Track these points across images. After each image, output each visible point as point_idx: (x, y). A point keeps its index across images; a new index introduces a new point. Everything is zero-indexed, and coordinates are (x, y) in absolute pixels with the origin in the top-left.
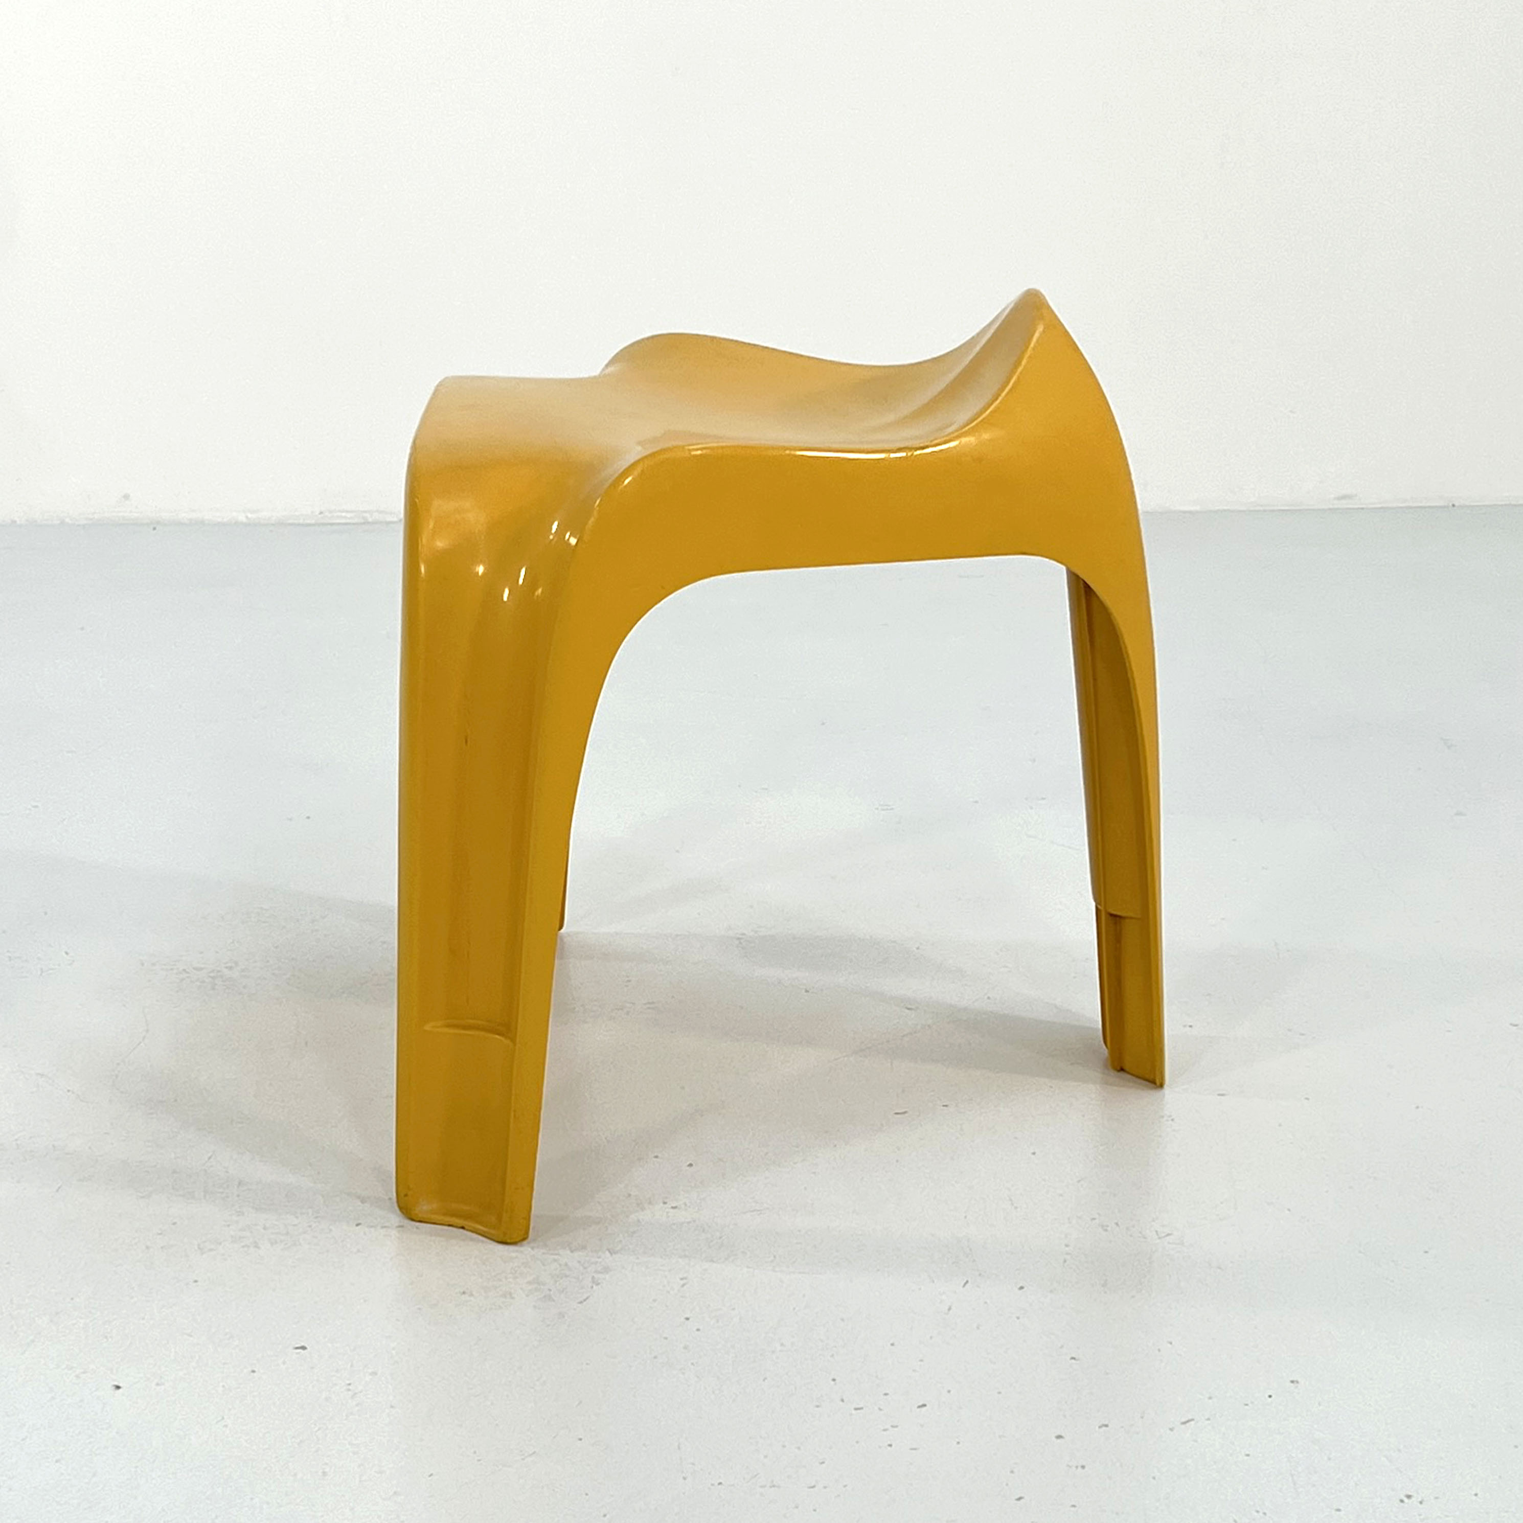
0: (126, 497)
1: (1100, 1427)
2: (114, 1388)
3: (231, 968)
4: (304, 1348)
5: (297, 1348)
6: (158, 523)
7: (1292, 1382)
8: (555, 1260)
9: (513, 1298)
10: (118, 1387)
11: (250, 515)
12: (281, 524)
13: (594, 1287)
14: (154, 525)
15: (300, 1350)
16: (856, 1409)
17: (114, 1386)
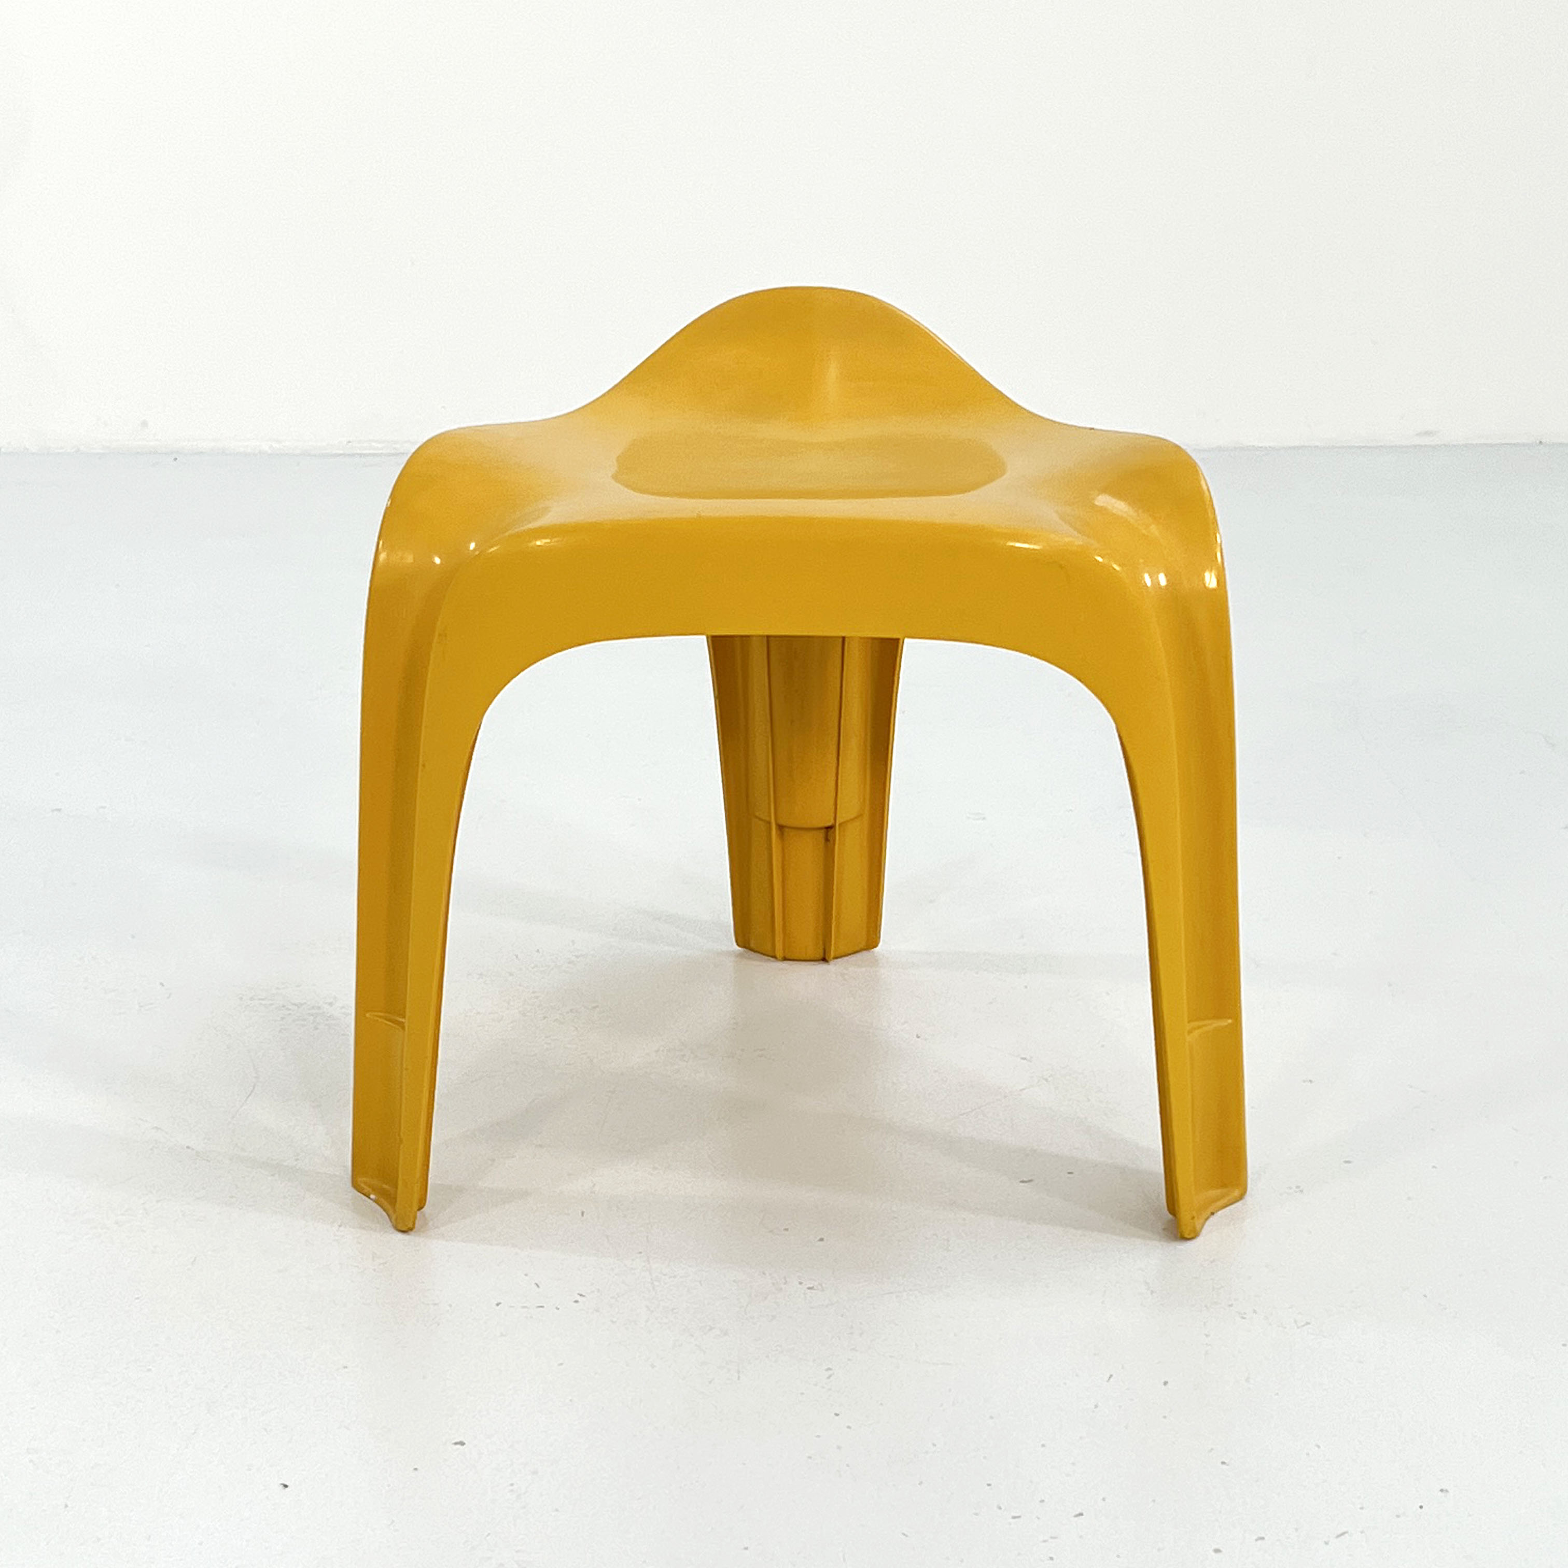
0: (144, 424)
1: (1256, 1540)
2: (281, 1487)
4: (462, 1444)
5: (456, 1444)
6: (178, 453)
7: (1442, 1491)
10: (286, 1486)
11: (275, 446)
12: (307, 454)
14: (175, 456)
15: (458, 1446)
16: (1014, 1518)
17: (282, 1484)
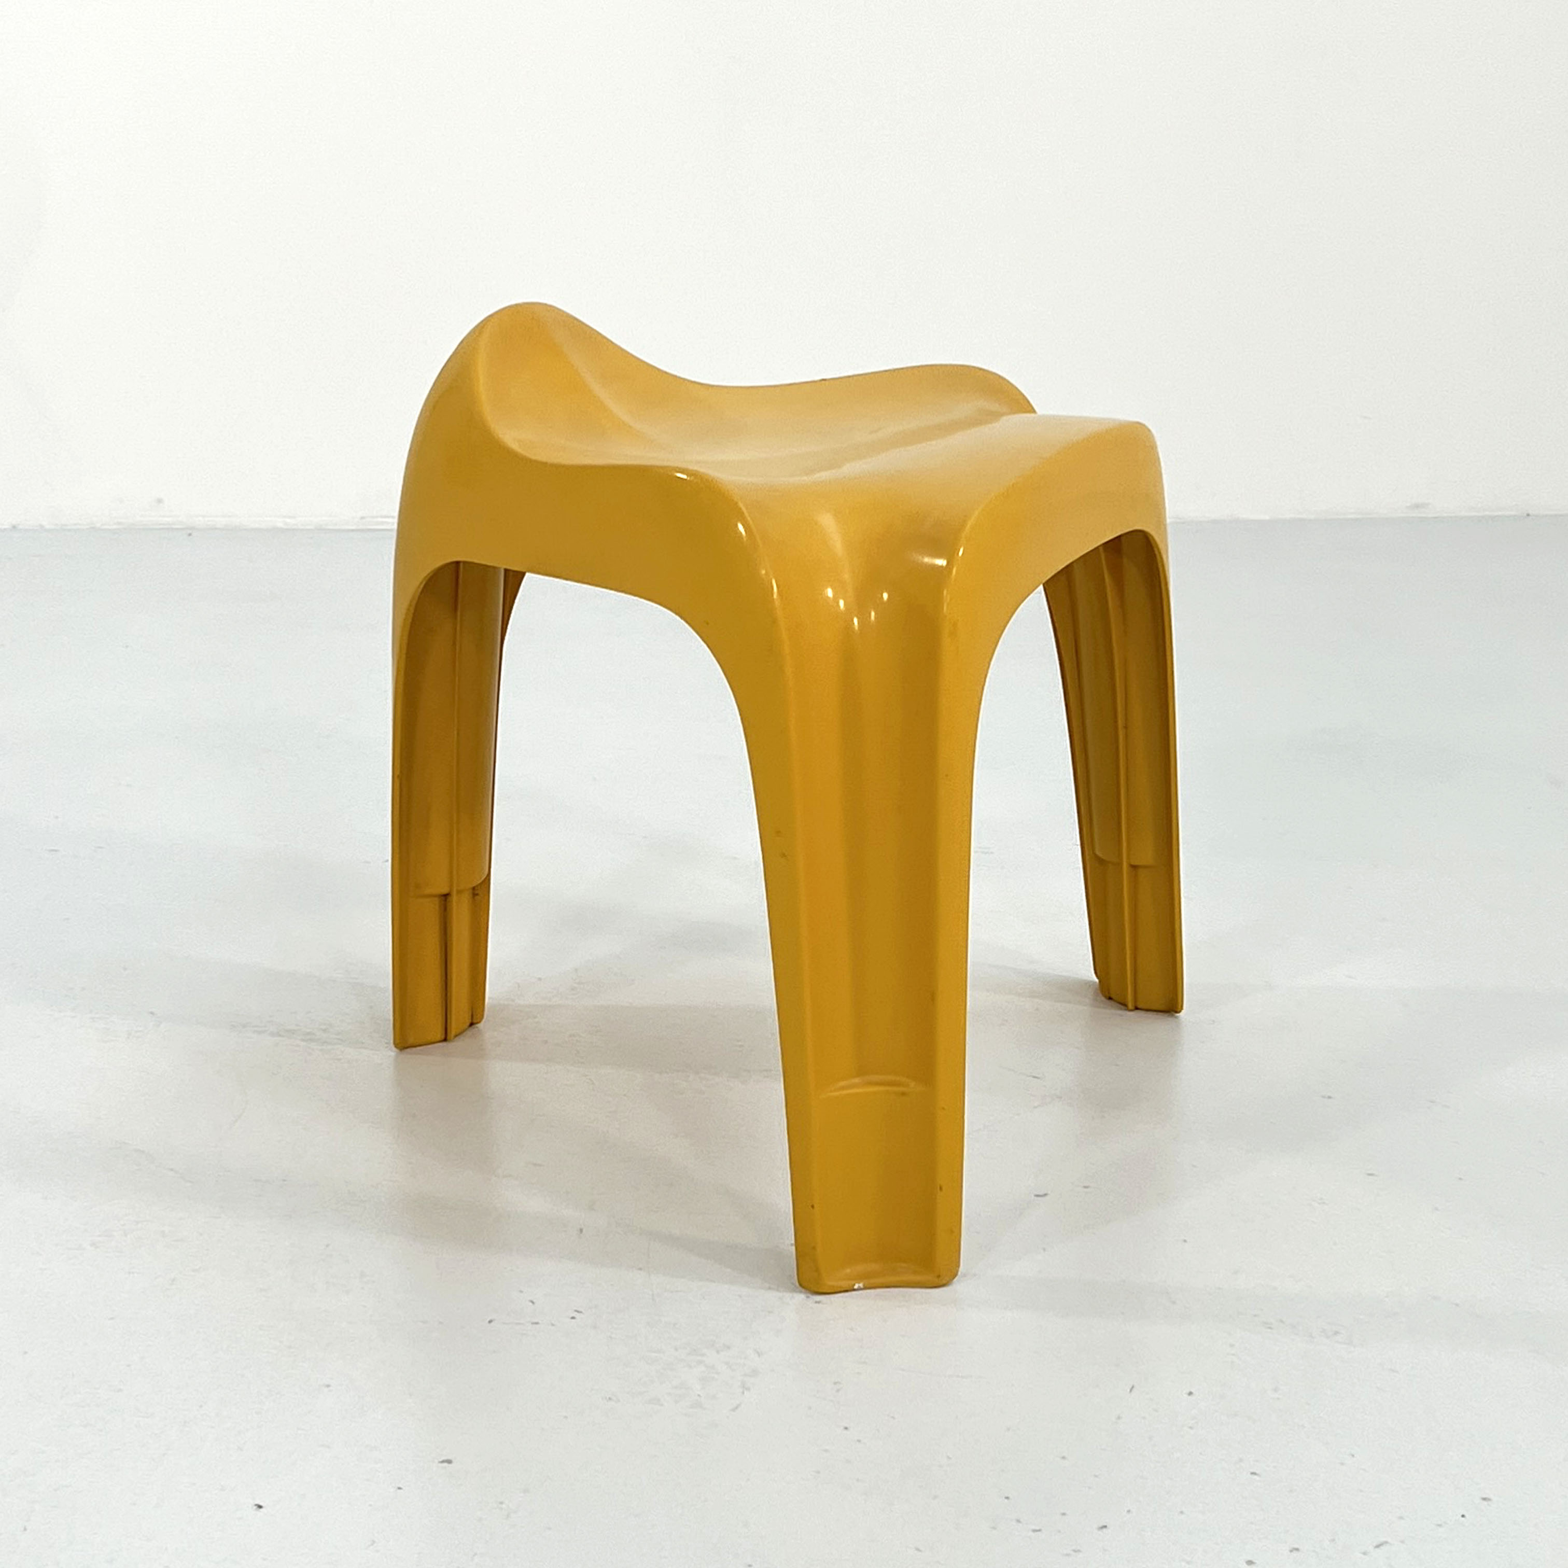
0: (160, 501)
1: (1291, 1551)
2: (255, 1507)
3: (325, 1031)
4: (449, 1462)
5: (443, 1462)
6: (193, 528)
7: (1484, 1499)
8: (700, 1362)
9: (662, 1405)
10: (260, 1507)
11: (288, 520)
12: (320, 529)
13: (745, 1392)
14: (190, 532)
15: (445, 1464)
16: (1034, 1531)
17: (256, 1505)
